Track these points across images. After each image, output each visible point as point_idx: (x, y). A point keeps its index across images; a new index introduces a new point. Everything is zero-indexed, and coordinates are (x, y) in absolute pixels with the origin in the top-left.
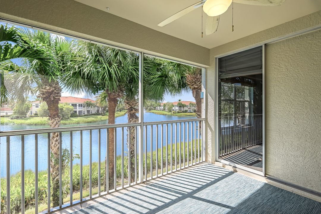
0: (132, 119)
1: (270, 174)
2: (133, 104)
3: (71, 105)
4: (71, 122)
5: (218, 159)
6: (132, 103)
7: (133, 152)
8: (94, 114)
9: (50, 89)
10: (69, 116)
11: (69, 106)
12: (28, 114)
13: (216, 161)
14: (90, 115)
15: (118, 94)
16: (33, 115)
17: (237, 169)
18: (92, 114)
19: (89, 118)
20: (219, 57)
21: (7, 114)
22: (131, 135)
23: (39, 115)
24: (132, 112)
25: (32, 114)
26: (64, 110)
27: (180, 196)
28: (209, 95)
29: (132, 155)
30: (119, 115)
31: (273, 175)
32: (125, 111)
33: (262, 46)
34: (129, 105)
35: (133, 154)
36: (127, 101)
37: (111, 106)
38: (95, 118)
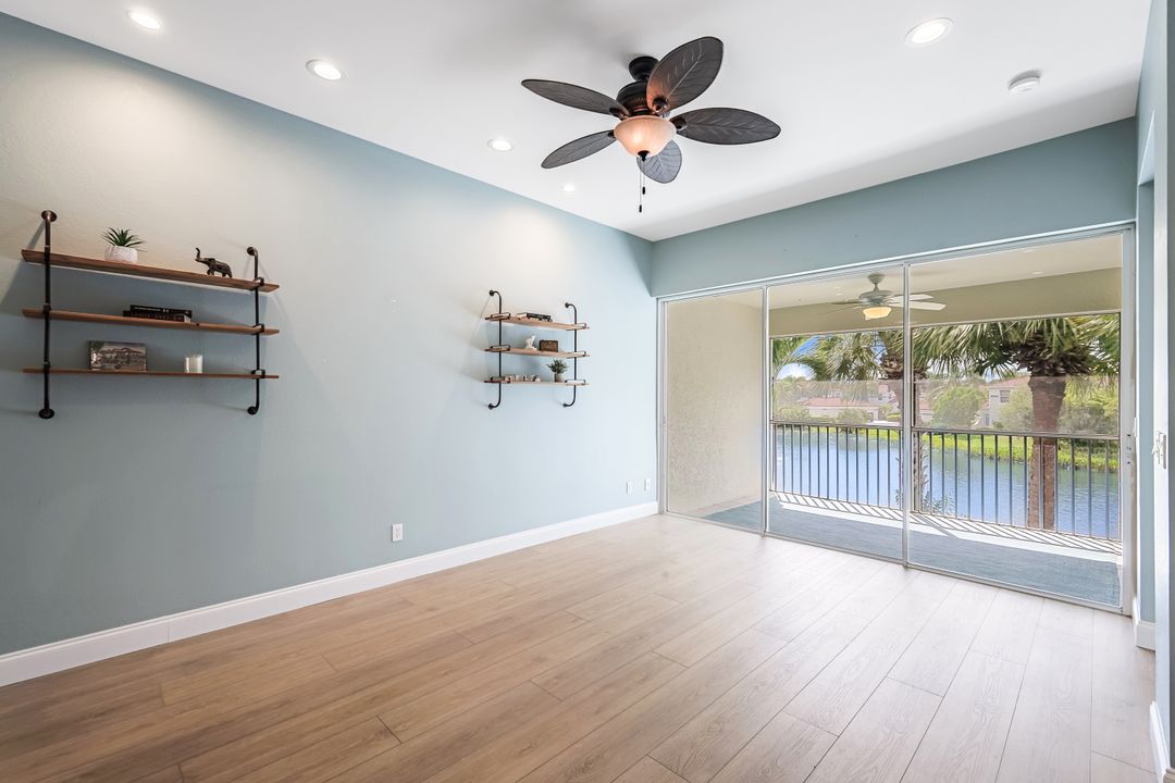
25: (987, 423)
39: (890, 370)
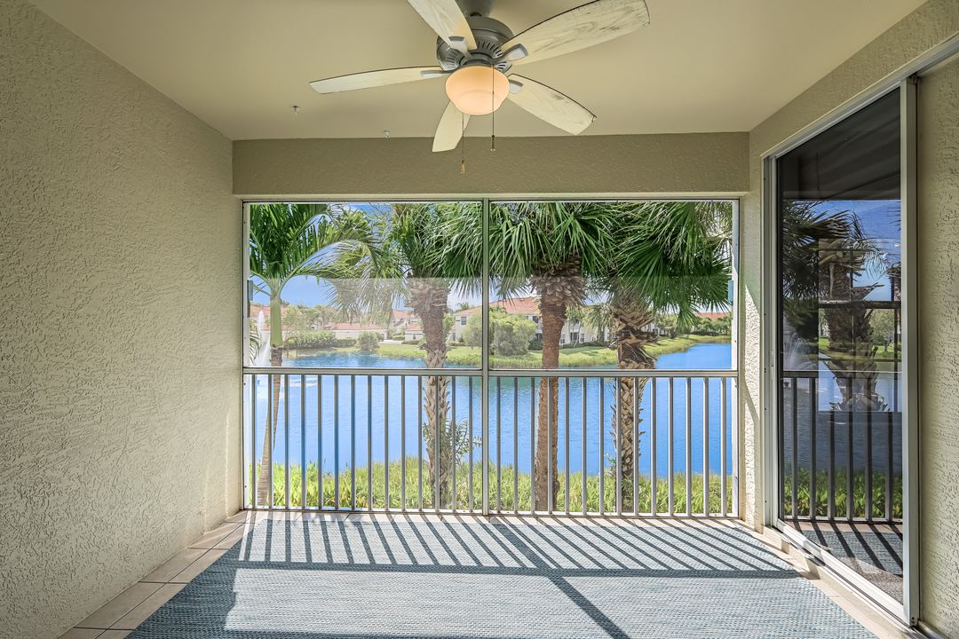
0: (628, 362)
1: (939, 625)
2: (633, 318)
3: (531, 318)
4: (530, 362)
5: (776, 521)
6: (629, 316)
7: (628, 461)
8: (590, 345)
9: (425, 288)
10: (527, 346)
11: (525, 322)
12: (449, 340)
13: (766, 526)
14: (579, 346)
15: (562, 292)
16: (457, 342)
17: (820, 569)
18: (585, 345)
19: (573, 355)
20: (778, 155)
21: (414, 338)
22: (623, 410)
23: (466, 343)
24: (628, 341)
25: (454, 339)
26: (514, 331)
27: (530, 565)
28: (747, 290)
29: (625, 469)
30: (664, 348)
31: (950, 630)
32: (687, 339)
33: (898, 89)
34: (621, 320)
35: (628, 464)
36: (616, 310)
37: (548, 324)
38: (590, 355)
39: (416, 291)
